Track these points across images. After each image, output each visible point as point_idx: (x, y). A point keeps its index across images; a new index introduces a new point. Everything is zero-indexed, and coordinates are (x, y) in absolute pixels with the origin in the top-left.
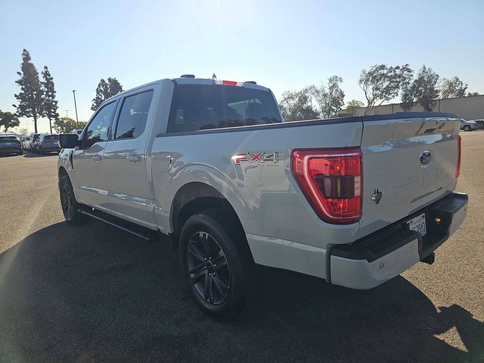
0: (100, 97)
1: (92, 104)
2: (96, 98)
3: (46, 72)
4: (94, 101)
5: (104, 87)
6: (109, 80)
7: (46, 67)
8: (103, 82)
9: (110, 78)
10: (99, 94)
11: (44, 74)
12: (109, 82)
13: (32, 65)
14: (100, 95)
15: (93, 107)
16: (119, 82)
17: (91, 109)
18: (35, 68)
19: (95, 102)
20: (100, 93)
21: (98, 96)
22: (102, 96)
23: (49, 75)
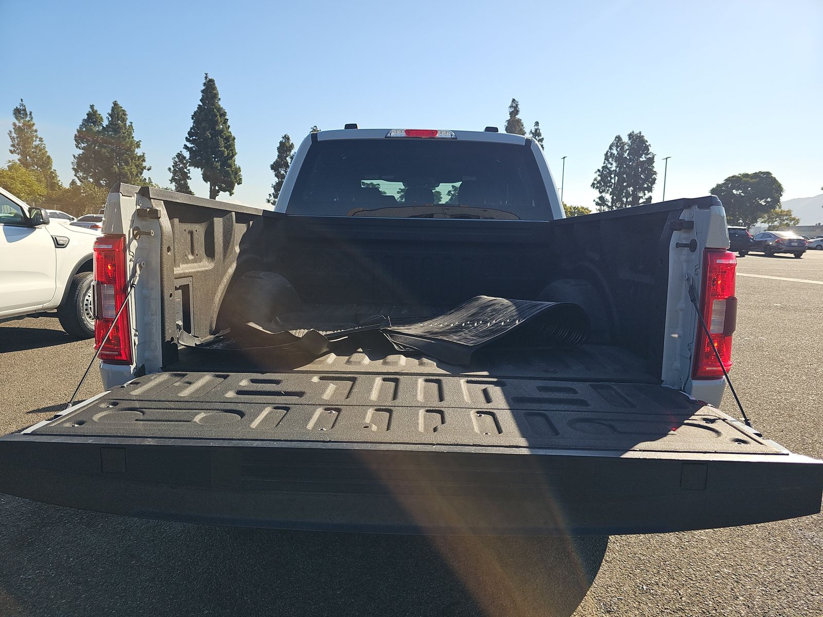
0: (609, 166)
1: (594, 178)
2: (603, 167)
3: (536, 130)
4: (598, 173)
5: (618, 150)
6: (631, 136)
7: (537, 124)
8: (618, 141)
9: (633, 132)
10: (608, 161)
11: (533, 133)
12: (629, 139)
13: (519, 121)
14: (609, 163)
15: (595, 182)
16: (645, 138)
17: (591, 186)
18: (523, 125)
19: (599, 175)
20: (610, 160)
21: (605, 165)
22: (612, 164)
23: (539, 135)
